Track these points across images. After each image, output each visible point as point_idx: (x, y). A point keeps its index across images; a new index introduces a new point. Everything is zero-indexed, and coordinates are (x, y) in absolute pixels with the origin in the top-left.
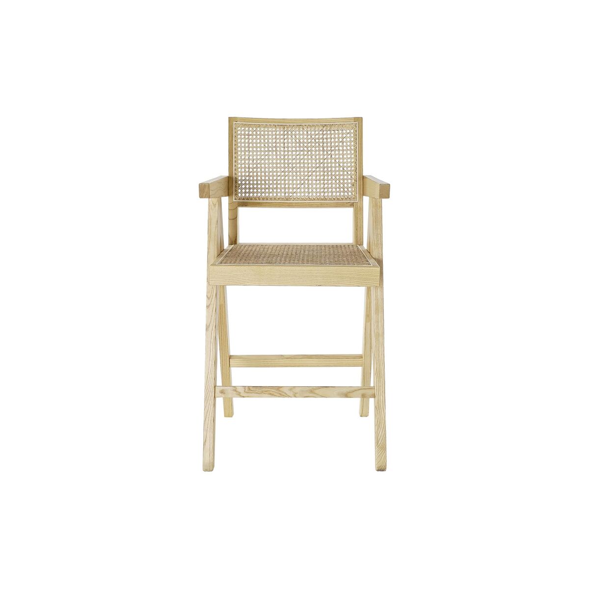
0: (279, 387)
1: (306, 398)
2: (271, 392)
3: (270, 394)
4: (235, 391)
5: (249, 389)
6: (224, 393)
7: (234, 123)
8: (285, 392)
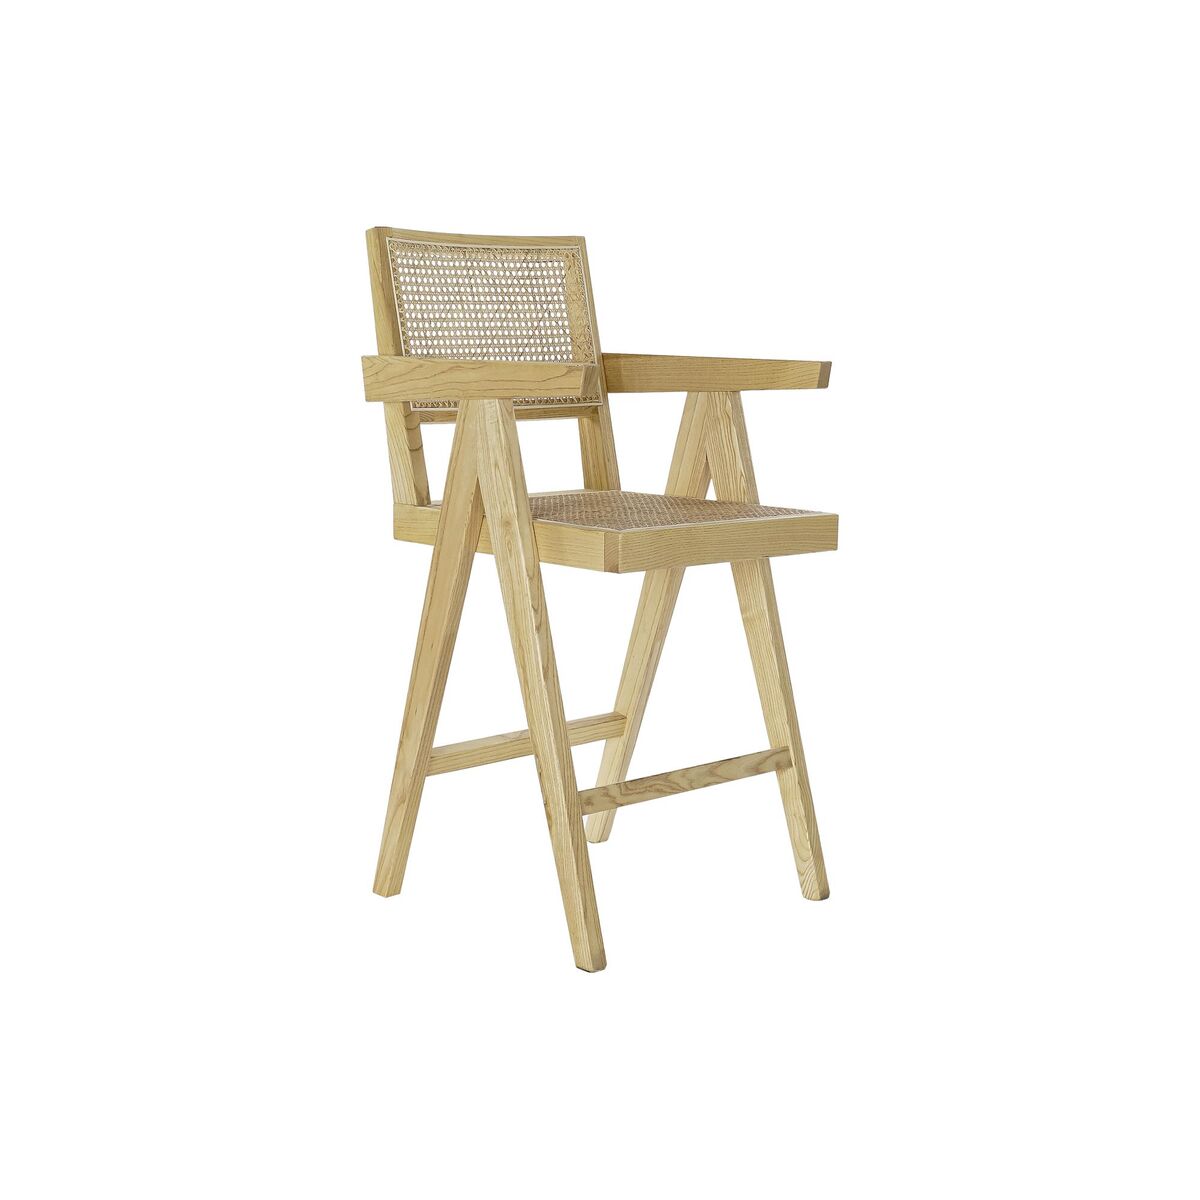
0: (667, 774)
1: (707, 788)
2: (658, 787)
3: (658, 790)
4: (607, 795)
5: (627, 788)
6: (592, 804)
7: (387, 239)
8: (676, 781)
